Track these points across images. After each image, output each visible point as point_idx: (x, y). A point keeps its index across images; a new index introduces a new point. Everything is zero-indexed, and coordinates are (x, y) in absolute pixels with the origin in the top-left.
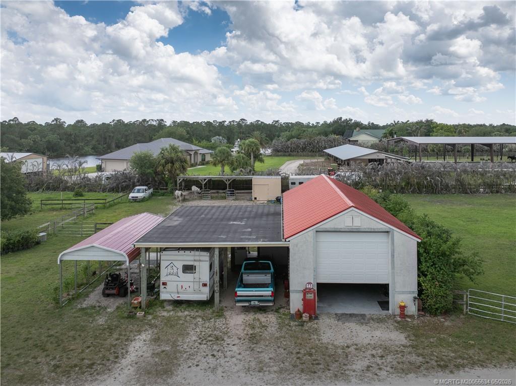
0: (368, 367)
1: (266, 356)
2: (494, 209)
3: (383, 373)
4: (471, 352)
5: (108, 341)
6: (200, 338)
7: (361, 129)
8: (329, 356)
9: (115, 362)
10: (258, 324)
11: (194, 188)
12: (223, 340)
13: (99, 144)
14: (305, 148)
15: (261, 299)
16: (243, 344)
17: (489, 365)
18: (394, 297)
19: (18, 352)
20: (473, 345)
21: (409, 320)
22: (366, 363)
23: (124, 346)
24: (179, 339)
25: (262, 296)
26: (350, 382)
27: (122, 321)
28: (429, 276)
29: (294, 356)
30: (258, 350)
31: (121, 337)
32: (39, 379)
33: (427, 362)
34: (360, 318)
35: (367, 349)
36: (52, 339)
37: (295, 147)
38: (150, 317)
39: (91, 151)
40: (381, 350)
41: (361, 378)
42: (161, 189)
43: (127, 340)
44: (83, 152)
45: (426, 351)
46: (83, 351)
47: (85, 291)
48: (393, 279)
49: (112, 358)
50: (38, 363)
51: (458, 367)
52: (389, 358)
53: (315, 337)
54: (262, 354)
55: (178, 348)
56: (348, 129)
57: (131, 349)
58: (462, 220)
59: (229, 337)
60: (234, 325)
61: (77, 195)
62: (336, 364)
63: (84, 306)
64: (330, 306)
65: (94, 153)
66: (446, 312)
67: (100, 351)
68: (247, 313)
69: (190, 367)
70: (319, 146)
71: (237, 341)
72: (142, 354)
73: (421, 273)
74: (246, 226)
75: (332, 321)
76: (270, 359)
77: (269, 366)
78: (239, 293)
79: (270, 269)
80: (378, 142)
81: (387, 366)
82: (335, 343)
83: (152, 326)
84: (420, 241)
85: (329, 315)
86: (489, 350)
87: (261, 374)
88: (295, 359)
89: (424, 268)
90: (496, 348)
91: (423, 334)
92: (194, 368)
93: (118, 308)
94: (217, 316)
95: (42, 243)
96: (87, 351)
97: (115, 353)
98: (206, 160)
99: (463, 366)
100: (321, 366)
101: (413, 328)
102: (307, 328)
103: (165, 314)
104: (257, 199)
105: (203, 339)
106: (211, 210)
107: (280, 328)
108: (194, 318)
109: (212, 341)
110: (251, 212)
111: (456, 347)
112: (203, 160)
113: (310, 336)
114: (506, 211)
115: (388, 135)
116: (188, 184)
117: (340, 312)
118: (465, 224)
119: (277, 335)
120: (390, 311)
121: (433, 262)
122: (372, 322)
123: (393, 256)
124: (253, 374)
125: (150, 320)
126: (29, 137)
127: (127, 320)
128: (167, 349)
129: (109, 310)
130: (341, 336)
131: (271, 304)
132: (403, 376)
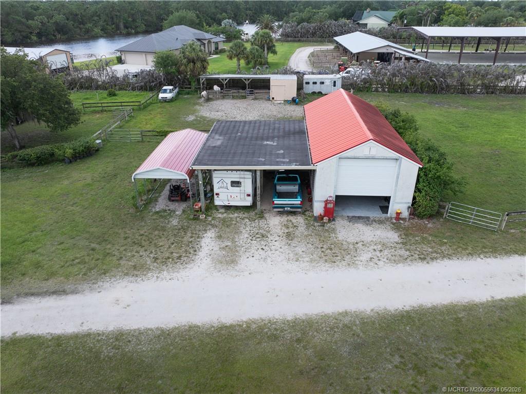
0: (371, 258)
1: (300, 250)
2: (485, 113)
3: (381, 263)
4: (443, 248)
5: (185, 239)
6: (251, 236)
7: (372, 10)
8: (344, 250)
9: (195, 254)
10: (290, 225)
11: (216, 88)
12: (267, 237)
13: (107, 24)
14: (315, 33)
15: (292, 206)
16: (282, 240)
17: (454, 258)
18: (393, 206)
19: (124, 248)
20: (446, 243)
21: (402, 222)
22: (370, 255)
23: (198, 243)
24: (236, 236)
25: (293, 204)
26: (358, 269)
27: (190, 222)
28: (424, 193)
29: (319, 250)
30: (293, 245)
31: (194, 235)
32: (147, 268)
33: (412, 256)
34: (366, 220)
35: (371, 245)
36: (144, 238)
37: (305, 31)
38: (210, 219)
39: (101, 33)
40: (380, 246)
41: (366, 266)
42: (186, 88)
43: (198, 237)
44: (93, 33)
45: (412, 247)
46: (170, 247)
47: (153, 196)
48: (395, 193)
49: (191, 251)
50: (141, 256)
51: (432, 259)
52: (386, 252)
53: (334, 235)
54: (297, 248)
55: (236, 243)
56: (359, 10)
57: (203, 244)
58: (455, 126)
59: (271, 234)
60: (274, 225)
61: (110, 94)
62: (349, 256)
63: (158, 210)
64: (343, 209)
65: (105, 35)
66: (431, 217)
67: (182, 247)
68: (282, 215)
69: (248, 258)
70: (329, 31)
71: (277, 238)
72: (212, 248)
73: (417, 190)
74: (278, 147)
75: (346, 223)
76: (303, 252)
77: (303, 257)
78: (275, 202)
79: (297, 181)
80: (386, 26)
81: (384, 258)
82: (348, 240)
83: (214, 226)
84: (421, 167)
85: (342, 217)
86: (456, 247)
87: (298, 263)
88: (320, 252)
89: (420, 186)
90: (462, 245)
91: (411, 234)
92: (251, 258)
93: (184, 211)
94: (259, 217)
95: (100, 150)
96: (173, 246)
97: (193, 248)
98: (219, 48)
99: (436, 258)
100: (339, 258)
101: (404, 229)
102: (327, 228)
103: (220, 215)
104: (275, 99)
105: (253, 237)
106: (244, 126)
107: (308, 228)
108: (243, 219)
109: (259, 238)
110: (279, 129)
111: (434, 244)
112: (217, 48)
113: (330, 234)
114: (496, 115)
115: (398, 18)
116: (210, 84)
117: (351, 214)
118: (457, 130)
119: (306, 233)
120: (389, 215)
121: (428, 183)
122: (374, 223)
123: (398, 178)
124: (292, 262)
125: (210, 221)
126: (36, 18)
127: (194, 221)
128: (229, 244)
129: (177, 213)
130: (352, 235)
131: (300, 210)
132: (394, 265)
